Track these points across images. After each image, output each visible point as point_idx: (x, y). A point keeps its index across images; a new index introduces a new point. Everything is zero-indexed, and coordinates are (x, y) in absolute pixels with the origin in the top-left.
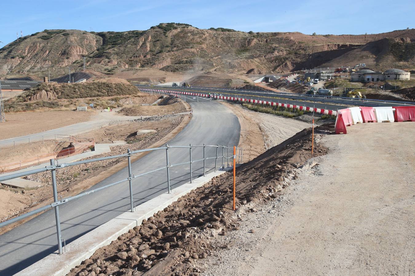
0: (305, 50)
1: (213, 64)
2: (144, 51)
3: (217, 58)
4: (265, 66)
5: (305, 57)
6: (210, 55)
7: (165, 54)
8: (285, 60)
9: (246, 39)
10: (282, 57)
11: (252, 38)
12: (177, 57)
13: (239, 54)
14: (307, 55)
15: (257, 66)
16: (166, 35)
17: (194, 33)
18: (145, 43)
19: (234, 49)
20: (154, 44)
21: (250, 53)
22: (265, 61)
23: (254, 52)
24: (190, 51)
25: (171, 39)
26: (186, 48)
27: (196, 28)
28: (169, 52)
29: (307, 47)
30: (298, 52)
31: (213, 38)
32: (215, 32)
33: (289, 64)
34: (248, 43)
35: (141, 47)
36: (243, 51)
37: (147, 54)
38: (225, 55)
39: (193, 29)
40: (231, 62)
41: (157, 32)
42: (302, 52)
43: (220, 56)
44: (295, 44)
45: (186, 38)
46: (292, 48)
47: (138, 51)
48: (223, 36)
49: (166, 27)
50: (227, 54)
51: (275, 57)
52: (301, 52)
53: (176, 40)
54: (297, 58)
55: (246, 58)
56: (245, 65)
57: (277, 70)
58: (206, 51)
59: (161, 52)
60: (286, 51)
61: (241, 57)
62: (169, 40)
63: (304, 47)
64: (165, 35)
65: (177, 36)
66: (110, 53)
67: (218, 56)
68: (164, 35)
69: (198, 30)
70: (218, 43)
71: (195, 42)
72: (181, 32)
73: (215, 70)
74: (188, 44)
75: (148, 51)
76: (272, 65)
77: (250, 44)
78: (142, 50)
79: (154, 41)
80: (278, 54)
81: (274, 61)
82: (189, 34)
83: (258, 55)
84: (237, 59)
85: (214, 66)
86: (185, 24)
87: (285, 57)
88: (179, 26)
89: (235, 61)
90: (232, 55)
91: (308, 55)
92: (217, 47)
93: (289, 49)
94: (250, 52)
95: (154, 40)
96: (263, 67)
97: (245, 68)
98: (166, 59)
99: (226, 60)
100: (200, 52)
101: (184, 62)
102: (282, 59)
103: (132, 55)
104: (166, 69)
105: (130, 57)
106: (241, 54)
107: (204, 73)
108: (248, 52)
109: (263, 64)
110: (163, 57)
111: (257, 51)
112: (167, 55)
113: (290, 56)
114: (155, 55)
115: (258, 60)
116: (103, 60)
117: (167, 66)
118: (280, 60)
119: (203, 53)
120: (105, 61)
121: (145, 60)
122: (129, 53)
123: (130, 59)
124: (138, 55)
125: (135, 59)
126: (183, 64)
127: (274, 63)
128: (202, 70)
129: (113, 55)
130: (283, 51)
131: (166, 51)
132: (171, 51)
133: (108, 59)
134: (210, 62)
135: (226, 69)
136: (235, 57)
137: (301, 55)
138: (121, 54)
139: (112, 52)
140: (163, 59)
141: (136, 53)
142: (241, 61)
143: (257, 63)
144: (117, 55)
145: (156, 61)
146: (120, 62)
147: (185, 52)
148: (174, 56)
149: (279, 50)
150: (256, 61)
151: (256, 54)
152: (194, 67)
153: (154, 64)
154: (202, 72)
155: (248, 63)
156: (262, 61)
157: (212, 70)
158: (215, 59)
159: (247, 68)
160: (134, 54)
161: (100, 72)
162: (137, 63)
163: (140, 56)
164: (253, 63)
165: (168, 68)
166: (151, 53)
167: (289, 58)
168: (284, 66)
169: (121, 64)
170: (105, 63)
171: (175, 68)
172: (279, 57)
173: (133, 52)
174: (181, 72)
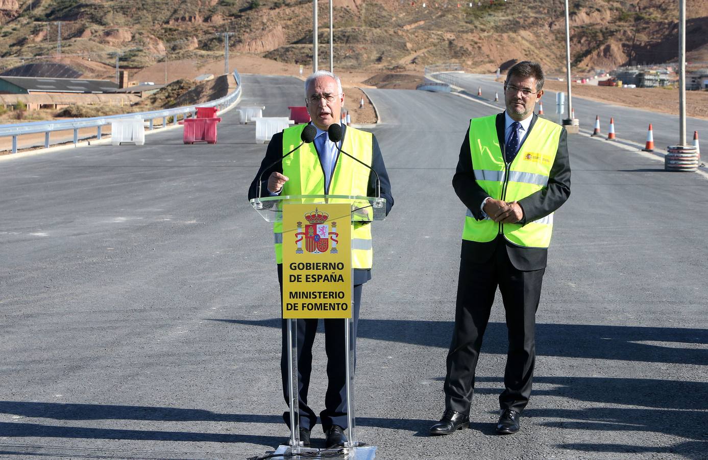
0: (664, 10)
1: (405, 46)
2: (203, 3)
3: (413, 26)
4: (549, 53)
5: (662, 29)
7: (265, 14)
8: (605, 38)
10: (598, 27)
12: (300, 22)
13: (477, 17)
14: (667, 26)
21: (507, 15)
22: (551, 38)
23: (520, 13)
28: (279, 8)
30: (643, 15)
33: (616, 48)
36: (489, 8)
37: (213, 11)
38: (438, 18)
40: (454, 40)
42: (657, 15)
43: (422, 23)
47: (184, 2)
50: (441, 16)
51: (577, 27)
52: (653, 16)
54: (638, 31)
55: (497, 29)
56: (494, 48)
58: (381, 7)
59: (252, 6)
60: (611, 9)
61: (482, 26)
67: (416, 22)
73: (413, 62)
75: (213, 3)
80: (587, 20)
83: (530, 20)
84: (472, 31)
85: (407, 50)
87: (606, 29)
89: (465, 36)
90: (455, 18)
93: (619, 5)
94: (508, 11)
96: (542, 56)
97: (492, 58)
98: (271, 28)
99: (439, 33)
100: (367, 10)
101: (326, 39)
102: (598, 34)
103: (169, 14)
104: (281, 56)
105: (165, 20)
106: (483, 16)
107: (384, 68)
108: (502, 12)
109: (545, 47)
110: (263, 22)
111: (530, 10)
112: (273, 16)
113: (619, 26)
114: (237, 16)
115: (531, 34)
116: (87, 28)
117: (283, 48)
118: (593, 37)
119: (375, 12)
120: (96, 32)
121: (209, 29)
122: (158, 8)
123: (165, 26)
124: (187, 16)
125: (182, 27)
126: (323, 43)
127: (575, 45)
128: (379, 60)
129: (112, 12)
130: (603, 10)
131: (268, 5)
132: (284, 5)
133: (98, 24)
134: (396, 39)
135: (440, 57)
136: (464, 24)
137: (653, 23)
138: (134, 9)
139: (107, 3)
140: (263, 29)
141: (179, 7)
142: (483, 37)
143: (527, 44)
144: (124, 14)
145: (245, 31)
146: (140, 34)
147: (323, 9)
148: (292, 20)
149: (591, 7)
150: (523, 38)
151: (526, 18)
152: (357, 52)
153: (240, 41)
154: (380, 66)
155: (501, 43)
156: (542, 38)
157: (405, 61)
158: (410, 31)
159: (499, 58)
160: (175, 11)
161: (99, 60)
162: (190, 38)
163: (193, 19)
164: (516, 43)
165: (287, 53)
166: (225, 10)
167: (616, 31)
168: (602, 54)
169: (145, 39)
170: (96, 36)
171: (305, 55)
172: (590, 28)
173: (171, 5)
174: (325, 66)
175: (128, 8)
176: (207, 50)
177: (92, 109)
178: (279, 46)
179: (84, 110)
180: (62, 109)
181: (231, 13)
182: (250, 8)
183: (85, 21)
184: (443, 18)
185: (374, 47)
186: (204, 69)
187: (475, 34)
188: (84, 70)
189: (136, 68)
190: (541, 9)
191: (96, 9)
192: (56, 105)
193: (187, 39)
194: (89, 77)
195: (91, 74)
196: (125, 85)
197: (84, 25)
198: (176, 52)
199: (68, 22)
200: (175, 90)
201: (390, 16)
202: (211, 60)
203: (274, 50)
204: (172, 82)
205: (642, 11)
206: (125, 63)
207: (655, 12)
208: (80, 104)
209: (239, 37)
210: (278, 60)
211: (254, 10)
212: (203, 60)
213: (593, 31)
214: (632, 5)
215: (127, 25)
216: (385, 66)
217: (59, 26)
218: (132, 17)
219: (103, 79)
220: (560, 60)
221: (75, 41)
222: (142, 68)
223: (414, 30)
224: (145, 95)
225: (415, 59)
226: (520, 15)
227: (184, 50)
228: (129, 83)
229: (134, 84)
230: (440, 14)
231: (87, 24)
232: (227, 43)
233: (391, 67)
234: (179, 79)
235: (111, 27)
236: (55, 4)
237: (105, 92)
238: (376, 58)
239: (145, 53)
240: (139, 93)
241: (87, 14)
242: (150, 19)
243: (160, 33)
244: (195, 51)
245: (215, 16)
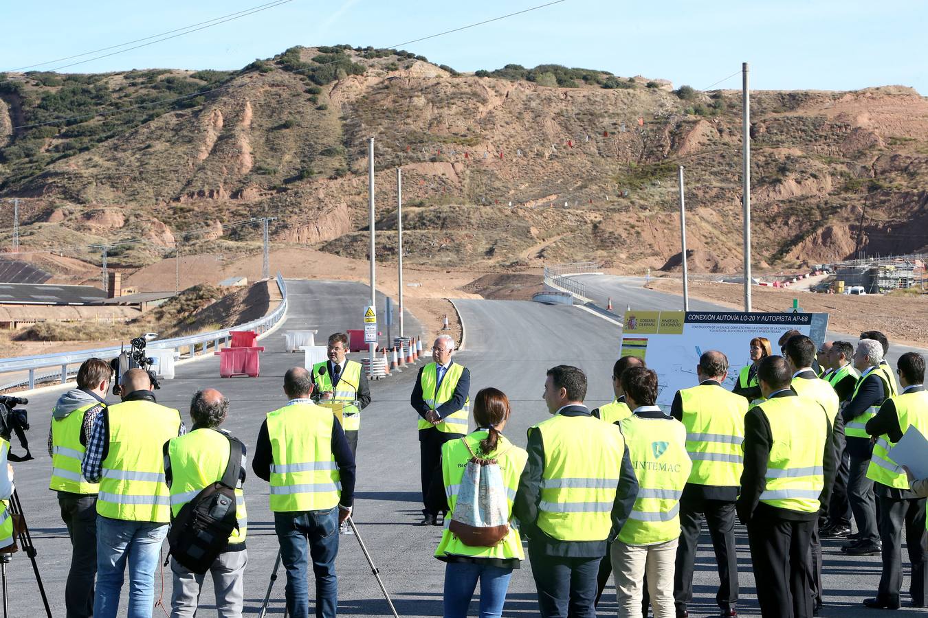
0: (912, 175)
1: (529, 232)
2: (231, 170)
3: (541, 202)
5: (909, 203)
6: (512, 192)
7: (322, 186)
8: (824, 217)
9: (665, 120)
10: (813, 201)
11: (692, 117)
13: (633, 187)
14: (916, 198)
15: (709, 241)
16: (320, 103)
17: (442, 95)
18: (232, 136)
19: (612, 167)
20: (268, 140)
23: (697, 181)
24: (430, 175)
25: (343, 118)
26: (411, 158)
27: (443, 68)
28: (342, 177)
29: (920, 162)
30: (881, 183)
31: (519, 117)
32: (528, 92)
33: (840, 231)
34: (673, 141)
35: (214, 151)
36: (653, 174)
37: (245, 182)
38: (576, 190)
39: (433, 73)
40: (600, 222)
41: (278, 86)
42: (901, 182)
43: (553, 197)
44: (873, 146)
45: (408, 117)
46: (859, 164)
47: (202, 168)
48: (562, 106)
49: (317, 64)
50: (581, 187)
51: (782, 201)
52: (895, 184)
53: (363, 125)
54: (873, 206)
55: (662, 204)
56: (659, 235)
57: (790, 257)
58: (493, 176)
59: (302, 175)
60: (832, 175)
61: (642, 202)
62: (333, 124)
63: (908, 161)
64: (313, 101)
65: (363, 107)
66: (78, 176)
67: (545, 196)
68: (309, 100)
69: (456, 81)
70: (544, 140)
71: (445, 133)
72: (385, 87)
73: (540, 255)
74: (416, 141)
75: (245, 171)
76: (770, 234)
77: (682, 145)
78: (221, 164)
79: (270, 126)
80: (797, 191)
81: (779, 220)
82: (420, 101)
83: (713, 193)
84: (627, 209)
85: (532, 238)
86: (395, 52)
87: (826, 203)
88: (371, 61)
89: (616, 216)
90: (603, 189)
91: (921, 195)
92: (540, 155)
93: (844, 168)
95: (267, 123)
96: (730, 244)
97: (656, 248)
98: (330, 206)
99: (579, 212)
100: (472, 178)
101: (411, 222)
102: (813, 211)
103: (179, 186)
104: (346, 248)
105: (174, 196)
106: (643, 186)
107: (497, 265)
108: (670, 180)
109: (735, 232)
110: (319, 199)
111: (712, 177)
112: (334, 189)
113: (845, 199)
114: (281, 190)
115: (714, 213)
116: (56, 207)
117: (348, 236)
118: (805, 215)
119: (484, 182)
120: (71, 213)
121: (239, 208)
122: (163, 178)
123: (173, 204)
124: (206, 189)
125: (199, 205)
126: (408, 229)
127: (780, 227)
128: (490, 252)
129: (95, 184)
130: (821, 176)
131: (325, 173)
132: (349, 173)
133: (74, 201)
134: (515, 222)
135: (580, 248)
136: (616, 199)
137: (895, 193)
138: (128, 180)
139: (87, 171)
140: (318, 208)
141: (195, 177)
142: (643, 218)
143: (708, 228)
144: (112, 186)
145: (292, 212)
146: (137, 216)
147: (407, 178)
148: (362, 195)
149: (803, 172)
150: (702, 218)
151: (707, 188)
152: (457, 242)
153: (285, 227)
154: (491, 262)
155: (670, 227)
156: (731, 218)
157: (527, 254)
158: (536, 210)
159: (667, 248)
160: (189, 183)
161: (76, 255)
162: (210, 222)
163: (215, 194)
164: (692, 226)
165: (355, 244)
166: (263, 181)
167: (841, 207)
168: (820, 241)
169: (144, 225)
170: (71, 220)
171: (381, 246)
172: (802, 202)
173: (183, 173)
174: (410, 262)
175: (119, 178)
176: (236, 240)
177: (69, 329)
178: (342, 233)
179: (58, 330)
180: (25, 328)
181: (272, 185)
182: (300, 177)
183: (54, 197)
184: (584, 191)
185: (483, 234)
186: (231, 269)
187: (631, 214)
188: (53, 270)
189: (131, 266)
190: (729, 176)
191: (70, 179)
192: (15, 323)
193: (206, 223)
194: (60, 281)
195: (64, 276)
196: (116, 293)
197: (52, 203)
198: (191, 243)
199: (29, 199)
200: (191, 300)
201: (507, 187)
202: (243, 255)
203: (336, 240)
204: (186, 288)
205: (879, 176)
206: (114, 260)
207: (899, 178)
208: (51, 321)
209: (283, 221)
210: (341, 254)
211: (305, 180)
212: (230, 254)
213: (807, 207)
214: (864, 167)
215: (117, 203)
216: (498, 262)
217: (16, 204)
218: (124, 191)
219: (83, 283)
220: (758, 250)
221: (40, 227)
222: (139, 267)
223: (542, 208)
224: (147, 308)
225: (543, 250)
226: (698, 185)
227: (203, 240)
228: (123, 290)
229: (129, 291)
230: (579, 183)
231: (57, 201)
232: (266, 230)
233: (508, 264)
234: (197, 284)
235: (94, 205)
236: (8, 171)
237: (87, 304)
238: (485, 250)
239: (144, 244)
240: (138, 304)
241: (57, 187)
242: (151, 194)
243: (166, 215)
244: (218, 242)
245: (249, 190)
